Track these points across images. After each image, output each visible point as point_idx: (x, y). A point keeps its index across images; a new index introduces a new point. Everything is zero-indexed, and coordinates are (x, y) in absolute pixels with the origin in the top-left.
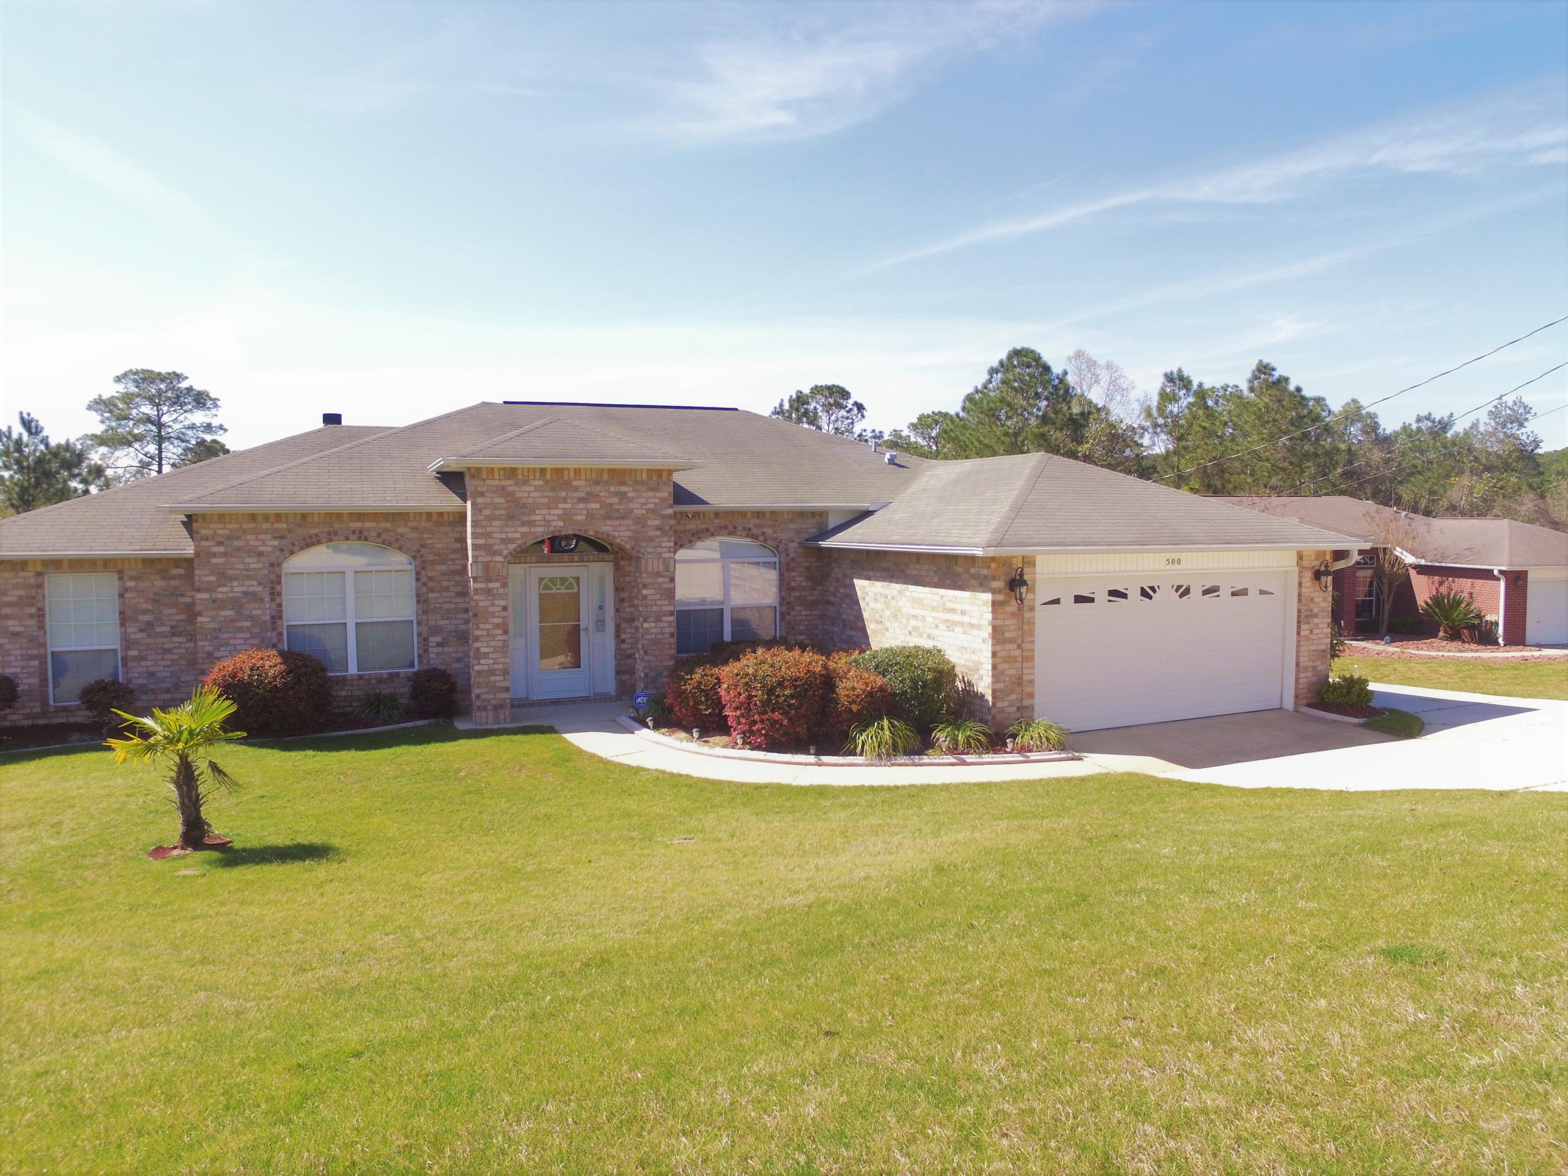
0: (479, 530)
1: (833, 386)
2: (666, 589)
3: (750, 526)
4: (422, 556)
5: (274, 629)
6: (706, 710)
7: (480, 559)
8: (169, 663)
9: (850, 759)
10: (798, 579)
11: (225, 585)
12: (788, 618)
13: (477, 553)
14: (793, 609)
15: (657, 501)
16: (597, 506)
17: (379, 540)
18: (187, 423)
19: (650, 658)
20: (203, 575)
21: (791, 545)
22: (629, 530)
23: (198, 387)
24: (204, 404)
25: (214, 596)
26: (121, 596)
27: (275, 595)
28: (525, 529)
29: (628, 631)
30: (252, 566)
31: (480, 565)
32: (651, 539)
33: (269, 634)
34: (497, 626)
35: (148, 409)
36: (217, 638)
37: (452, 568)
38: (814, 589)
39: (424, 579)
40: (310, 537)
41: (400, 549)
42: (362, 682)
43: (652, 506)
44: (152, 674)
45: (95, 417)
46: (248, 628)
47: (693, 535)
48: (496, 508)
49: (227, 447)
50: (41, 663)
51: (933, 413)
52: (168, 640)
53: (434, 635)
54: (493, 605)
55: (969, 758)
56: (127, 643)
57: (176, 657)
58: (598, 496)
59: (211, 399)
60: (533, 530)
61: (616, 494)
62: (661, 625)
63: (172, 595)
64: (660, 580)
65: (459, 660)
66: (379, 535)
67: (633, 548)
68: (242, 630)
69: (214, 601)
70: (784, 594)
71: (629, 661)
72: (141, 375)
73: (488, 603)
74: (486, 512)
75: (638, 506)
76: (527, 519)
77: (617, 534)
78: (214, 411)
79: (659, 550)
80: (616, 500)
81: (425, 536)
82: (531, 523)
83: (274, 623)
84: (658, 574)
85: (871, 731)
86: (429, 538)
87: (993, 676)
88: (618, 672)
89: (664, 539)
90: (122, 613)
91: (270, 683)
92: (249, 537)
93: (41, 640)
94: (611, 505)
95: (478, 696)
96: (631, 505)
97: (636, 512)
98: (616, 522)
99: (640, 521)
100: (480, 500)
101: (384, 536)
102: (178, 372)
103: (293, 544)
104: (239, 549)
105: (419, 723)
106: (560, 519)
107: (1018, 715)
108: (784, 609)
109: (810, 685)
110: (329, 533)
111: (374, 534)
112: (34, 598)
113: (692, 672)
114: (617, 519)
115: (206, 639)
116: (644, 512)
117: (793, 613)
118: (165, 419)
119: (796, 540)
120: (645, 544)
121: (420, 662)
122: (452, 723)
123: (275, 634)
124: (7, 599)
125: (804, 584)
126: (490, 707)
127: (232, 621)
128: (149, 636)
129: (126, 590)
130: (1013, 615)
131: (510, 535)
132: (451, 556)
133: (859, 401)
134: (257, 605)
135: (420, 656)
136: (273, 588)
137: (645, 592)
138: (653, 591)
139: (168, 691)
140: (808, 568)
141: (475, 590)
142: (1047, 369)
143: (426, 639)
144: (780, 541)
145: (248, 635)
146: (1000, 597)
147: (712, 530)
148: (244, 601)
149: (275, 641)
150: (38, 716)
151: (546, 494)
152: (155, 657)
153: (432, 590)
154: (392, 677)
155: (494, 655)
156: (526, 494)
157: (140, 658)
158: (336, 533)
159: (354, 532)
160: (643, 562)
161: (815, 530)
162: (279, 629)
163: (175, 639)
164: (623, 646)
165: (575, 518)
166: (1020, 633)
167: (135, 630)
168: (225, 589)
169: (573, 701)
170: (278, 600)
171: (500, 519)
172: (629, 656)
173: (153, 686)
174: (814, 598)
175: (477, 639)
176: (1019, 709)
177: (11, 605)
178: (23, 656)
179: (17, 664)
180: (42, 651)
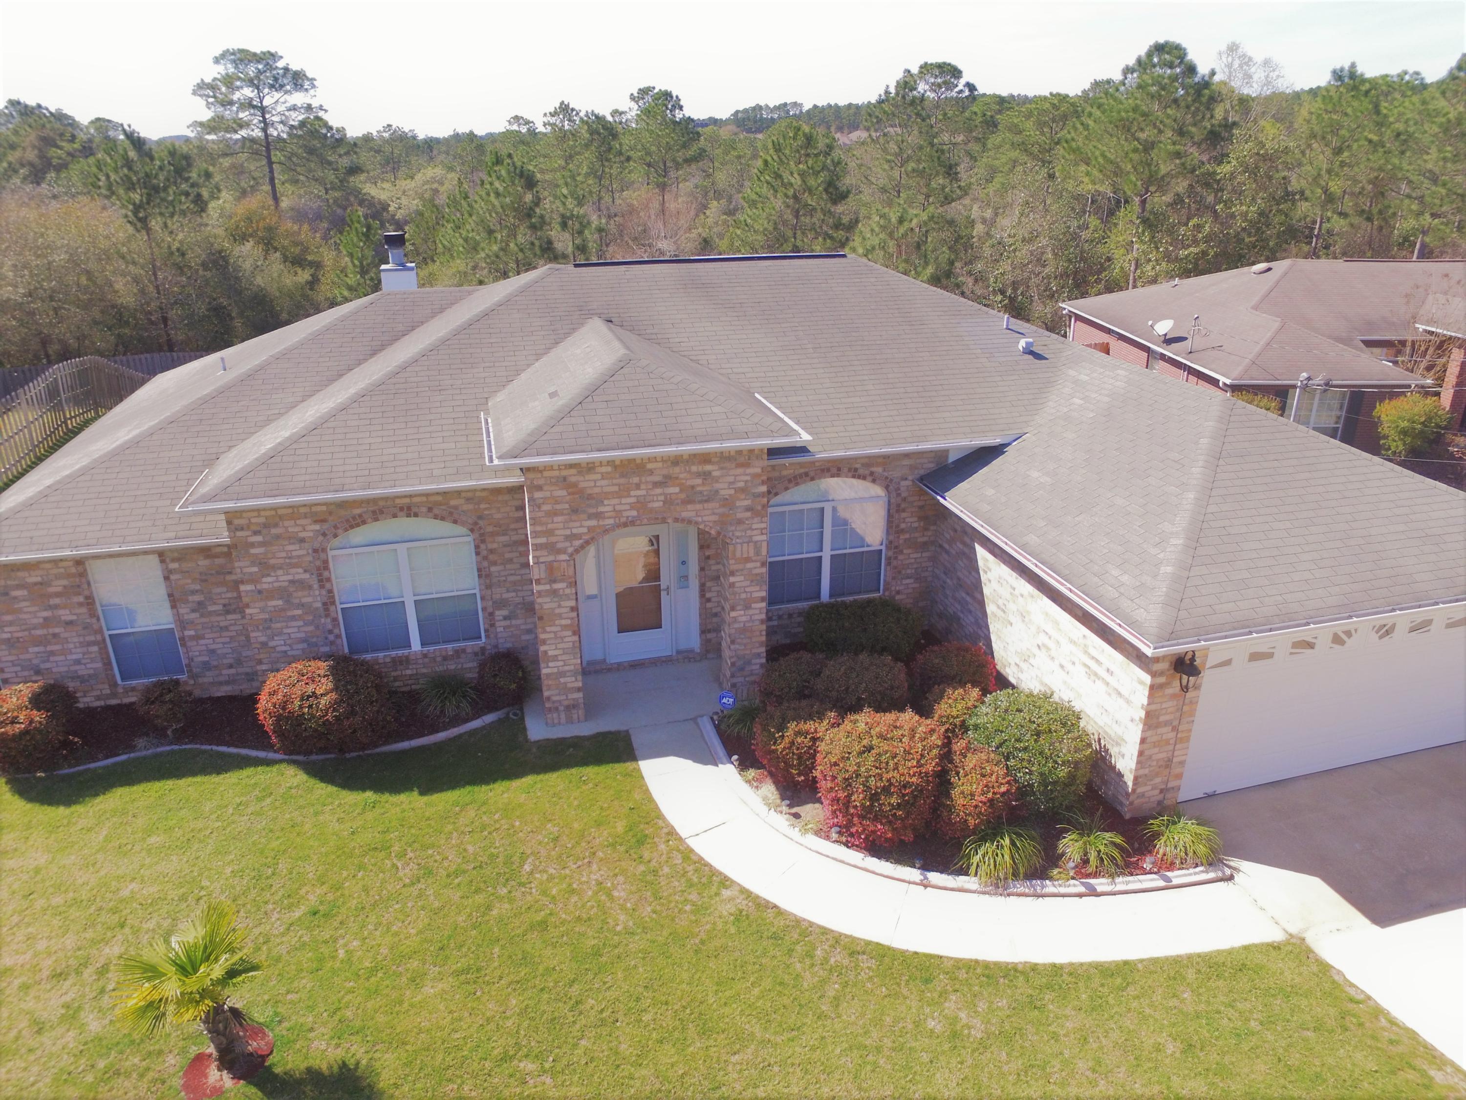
0: (538, 528)
1: (945, 63)
2: (757, 575)
3: (858, 466)
4: (480, 528)
5: (327, 616)
6: (799, 775)
7: (541, 560)
8: (228, 640)
9: (962, 881)
10: (909, 520)
11: (269, 575)
12: (894, 563)
13: (538, 553)
14: (901, 552)
15: (748, 478)
16: (677, 490)
17: (431, 515)
18: (288, 105)
20: (244, 567)
21: (904, 483)
22: (714, 514)
23: (294, 67)
24: (302, 86)
25: (258, 587)
26: (166, 578)
27: (323, 581)
28: (593, 523)
29: (713, 589)
30: (294, 554)
31: (543, 566)
32: (740, 522)
33: (323, 620)
34: (565, 627)
35: (248, 92)
36: (269, 628)
37: (515, 538)
38: (926, 529)
39: (484, 553)
40: (354, 518)
41: (455, 522)
42: (426, 660)
43: (741, 484)
44: (213, 651)
46: (300, 616)
47: (790, 481)
48: (557, 503)
49: (330, 124)
50: (100, 649)
52: (222, 618)
53: (500, 609)
54: (559, 606)
55: (1101, 884)
56: (182, 624)
57: (234, 634)
58: (677, 478)
59: (308, 79)
60: (601, 523)
61: (698, 475)
62: (751, 612)
63: (218, 573)
64: (749, 565)
65: (529, 631)
66: (430, 510)
67: (719, 533)
68: (294, 618)
69: (260, 592)
70: (891, 538)
72: (238, 55)
73: (554, 605)
74: (545, 508)
75: (726, 486)
76: (593, 511)
77: (700, 519)
78: (312, 92)
79: (749, 533)
80: (699, 481)
81: (483, 506)
82: (598, 516)
83: (327, 610)
84: (748, 560)
85: (988, 847)
86: (486, 509)
87: (1138, 762)
88: (703, 632)
89: (756, 520)
90: (170, 595)
91: (321, 717)
92: (287, 523)
93: (95, 627)
94: (693, 487)
95: (548, 698)
96: (717, 486)
97: (722, 492)
98: (699, 506)
99: (728, 503)
100: (538, 495)
101: (436, 511)
102: (273, 51)
103: (336, 527)
104: (278, 537)
105: (489, 718)
106: (632, 508)
107: (1160, 797)
108: (890, 553)
110: (374, 512)
111: (424, 510)
112: (79, 586)
113: (782, 728)
114: (700, 502)
115: (258, 630)
116: (732, 492)
117: (901, 557)
118: (267, 101)
119: (910, 478)
120: (733, 528)
121: (487, 637)
122: (522, 719)
123: (329, 620)
124: (51, 590)
125: (916, 525)
126: (561, 708)
127: (283, 610)
128: (202, 616)
129: (171, 572)
130: (1173, 696)
131: (575, 531)
132: (512, 526)
133: (971, 81)
134: (306, 593)
135: (486, 631)
136: (320, 575)
137: (732, 579)
138: (742, 578)
139: (231, 666)
140: (921, 507)
141: (539, 592)
142: (1191, 69)
143: (491, 614)
144: (891, 480)
145: (301, 623)
147: (812, 474)
148: (291, 589)
149: (330, 627)
150: (108, 697)
151: (615, 481)
152: (211, 636)
153: (495, 563)
154: (458, 653)
155: (564, 657)
156: (592, 484)
157: (197, 638)
158: (382, 512)
159: (402, 509)
160: (731, 548)
161: (932, 465)
162: (333, 615)
163: (229, 617)
164: (709, 605)
165: (650, 505)
166: (1178, 714)
167: (188, 610)
168: (269, 579)
169: (655, 662)
170: (328, 586)
171: (562, 514)
172: (716, 615)
173: (215, 663)
174: (925, 539)
175: (544, 642)
176: (1162, 791)
177: (57, 595)
178: (81, 643)
179: (79, 650)
180: (99, 637)
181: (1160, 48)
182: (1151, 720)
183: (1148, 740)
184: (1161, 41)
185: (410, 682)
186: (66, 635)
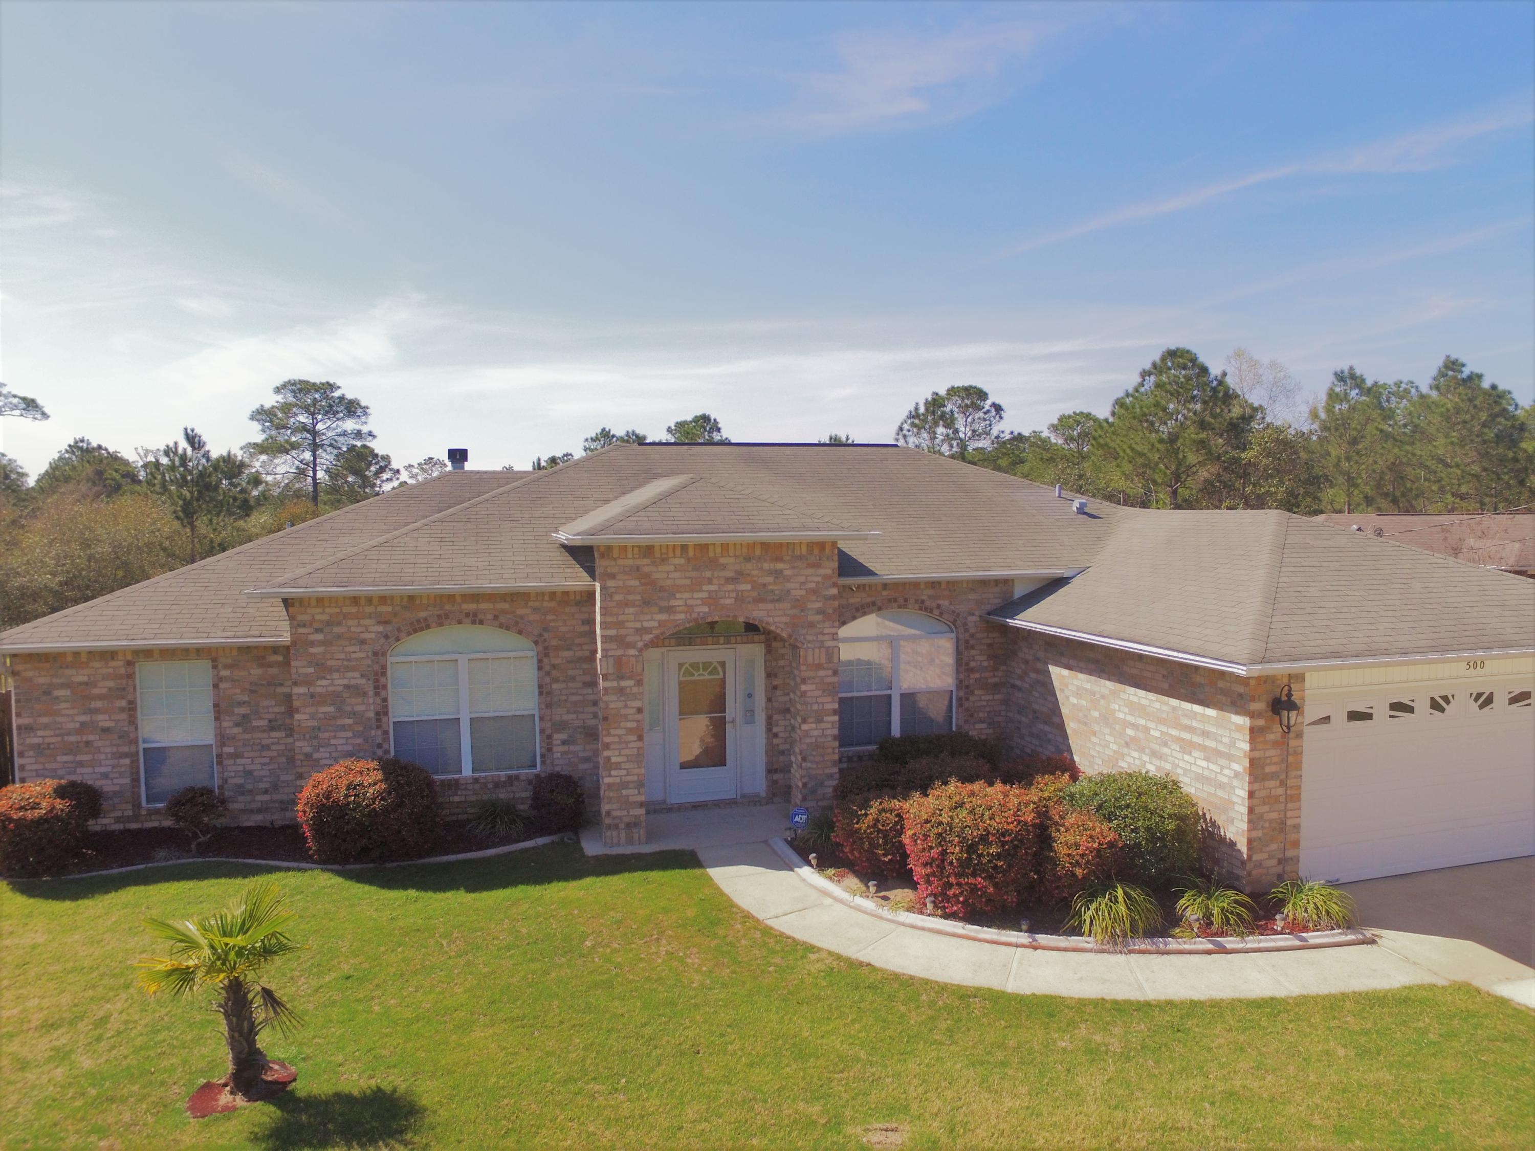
0: (609, 619)
1: (971, 387)
2: (829, 684)
3: (924, 598)
4: (545, 640)
5: (378, 727)
6: (885, 855)
7: (610, 653)
8: (267, 760)
9: (1075, 940)
10: (979, 659)
11: (324, 678)
12: (966, 704)
13: (607, 646)
14: (972, 693)
15: (819, 579)
16: (748, 587)
17: (496, 623)
18: (339, 430)
19: (809, 765)
20: (301, 667)
21: (971, 618)
22: (785, 615)
23: (349, 396)
24: (355, 413)
25: (312, 690)
26: (216, 686)
27: (379, 687)
28: (663, 617)
29: (781, 723)
30: (354, 656)
31: (611, 661)
32: (811, 625)
33: (373, 732)
34: (630, 731)
35: (303, 418)
36: (316, 737)
37: (579, 654)
38: (996, 669)
39: (547, 668)
40: (418, 621)
41: (520, 632)
42: (477, 786)
43: (813, 585)
44: (249, 773)
45: (256, 426)
46: (349, 725)
47: (857, 610)
48: (629, 593)
49: (377, 451)
50: (132, 762)
51: (1074, 413)
52: (265, 735)
53: (558, 732)
54: (626, 706)
55: (1230, 942)
56: (222, 739)
57: (275, 754)
58: (748, 575)
59: (361, 407)
60: (672, 617)
61: (770, 572)
62: (823, 725)
63: (269, 684)
64: (821, 673)
65: (586, 760)
66: (496, 617)
67: (790, 636)
68: (343, 728)
69: (312, 696)
70: (962, 676)
71: (782, 758)
72: (299, 386)
73: (620, 705)
74: (618, 597)
75: (797, 586)
76: (664, 604)
77: (771, 620)
78: (363, 419)
79: (821, 637)
80: (770, 579)
81: (549, 617)
82: (670, 610)
83: (379, 720)
84: (819, 667)
85: (1102, 902)
86: (553, 620)
87: (1250, 821)
88: (770, 771)
89: (827, 624)
90: (216, 705)
91: (368, 806)
92: (350, 622)
93: (132, 736)
94: (764, 585)
95: (608, 813)
96: (789, 585)
97: (794, 593)
98: (770, 606)
99: (799, 604)
100: (610, 583)
101: (502, 619)
102: (332, 382)
103: (399, 630)
104: (339, 636)
105: (541, 841)
106: (704, 604)
107: (1279, 869)
108: (961, 694)
109: (1021, 841)
110: (439, 616)
111: (490, 617)
112: (124, 689)
113: (865, 805)
114: (772, 601)
115: (304, 739)
116: (803, 593)
117: (972, 698)
118: (320, 426)
119: (977, 613)
120: (804, 631)
121: (543, 763)
122: (578, 842)
123: (379, 732)
124: (96, 691)
125: (985, 664)
126: (622, 826)
127: (334, 718)
128: (245, 731)
129: (221, 679)
130: (1276, 744)
131: (645, 624)
132: (577, 641)
133: (997, 402)
134: (360, 700)
135: (543, 756)
136: (377, 681)
137: (803, 688)
138: (813, 687)
139: (266, 792)
140: (990, 645)
141: (605, 689)
142: (1204, 370)
143: (549, 737)
144: (958, 615)
145: (350, 734)
146: (1261, 722)
147: (879, 603)
148: (345, 695)
149: (379, 740)
150: (129, 819)
151: (688, 574)
152: (251, 754)
153: (557, 680)
154: (511, 780)
155: (627, 766)
156: (665, 576)
157: (236, 756)
158: (447, 616)
159: (467, 615)
160: (802, 652)
161: (997, 601)
162: (385, 727)
163: (273, 734)
164: (776, 741)
165: (722, 601)
166: (1284, 766)
167: (231, 724)
168: (324, 682)
169: (717, 804)
170: (383, 694)
171: (634, 606)
172: (782, 753)
173: (249, 787)
174: (996, 680)
175: (607, 746)
176: (1280, 862)
177: (101, 697)
178: (113, 753)
179: (108, 762)
180: (133, 748)
181: (1172, 354)
182: (1256, 769)
183: (1257, 795)
184: (1173, 348)
185: (456, 810)
186: (100, 743)
